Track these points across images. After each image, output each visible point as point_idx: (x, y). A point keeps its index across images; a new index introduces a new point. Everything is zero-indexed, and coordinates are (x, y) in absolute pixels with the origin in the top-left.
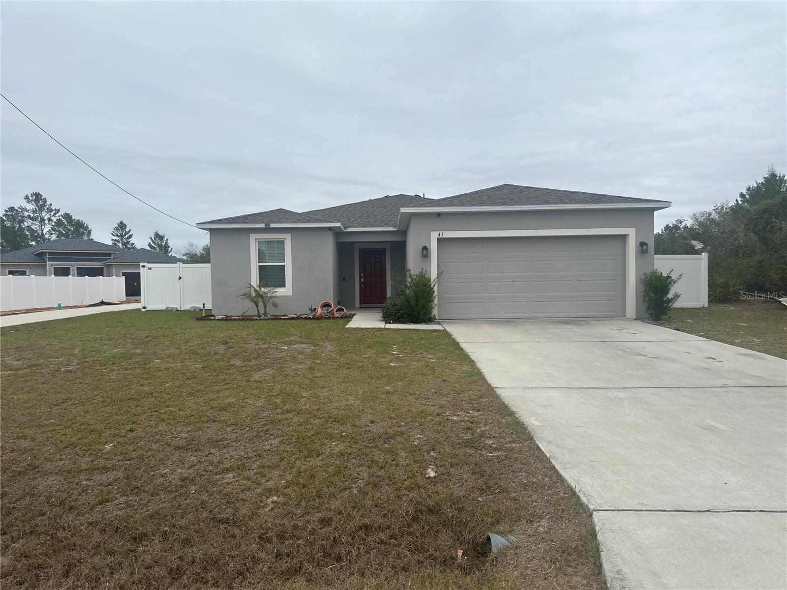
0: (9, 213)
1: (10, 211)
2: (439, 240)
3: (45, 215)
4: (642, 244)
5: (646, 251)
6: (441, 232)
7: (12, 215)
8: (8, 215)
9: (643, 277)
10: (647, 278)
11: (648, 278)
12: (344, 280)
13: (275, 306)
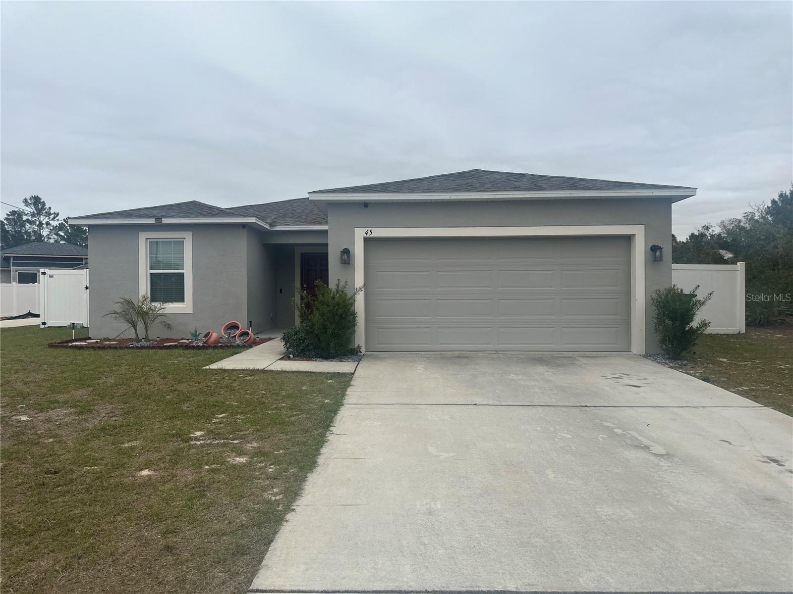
0: (10, 217)
1: (12, 215)
2: (367, 241)
3: (44, 219)
4: (655, 249)
5: (660, 259)
6: (369, 229)
7: (13, 219)
8: (10, 219)
9: (655, 296)
10: (661, 298)
11: (663, 297)
12: (281, 292)
13: (168, 327)
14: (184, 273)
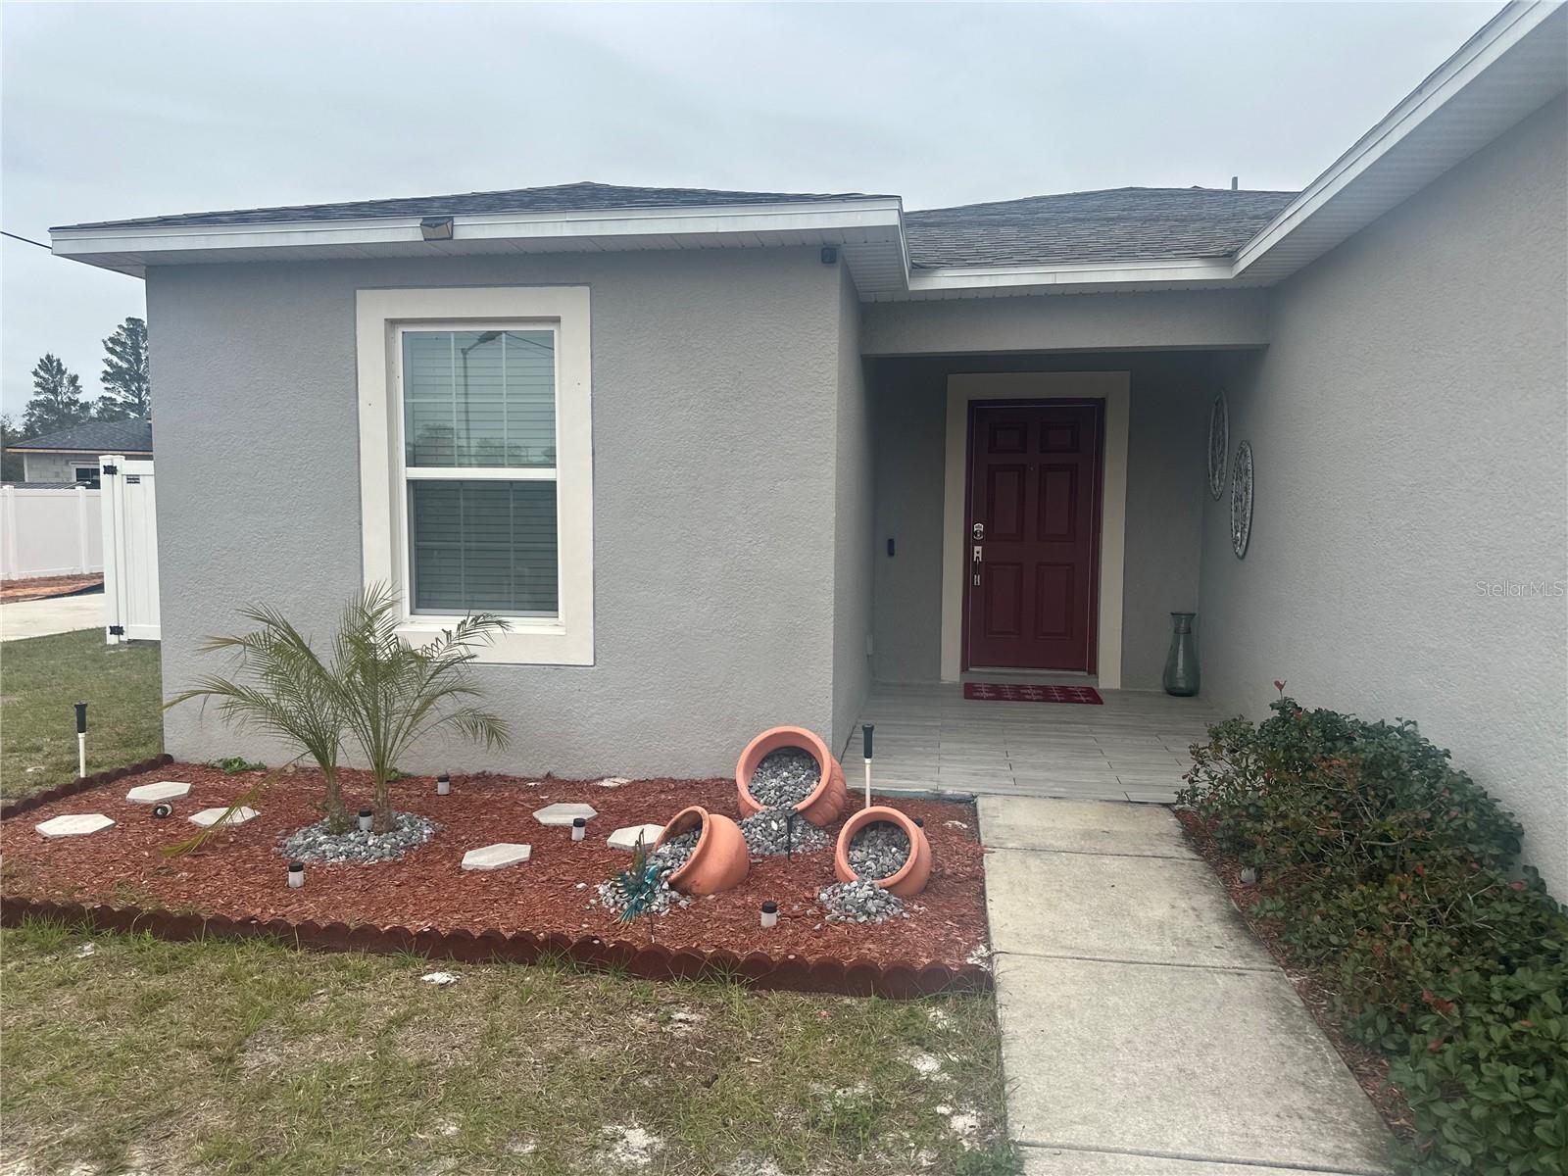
12: (891, 553)
13: (492, 732)
14: (554, 483)
